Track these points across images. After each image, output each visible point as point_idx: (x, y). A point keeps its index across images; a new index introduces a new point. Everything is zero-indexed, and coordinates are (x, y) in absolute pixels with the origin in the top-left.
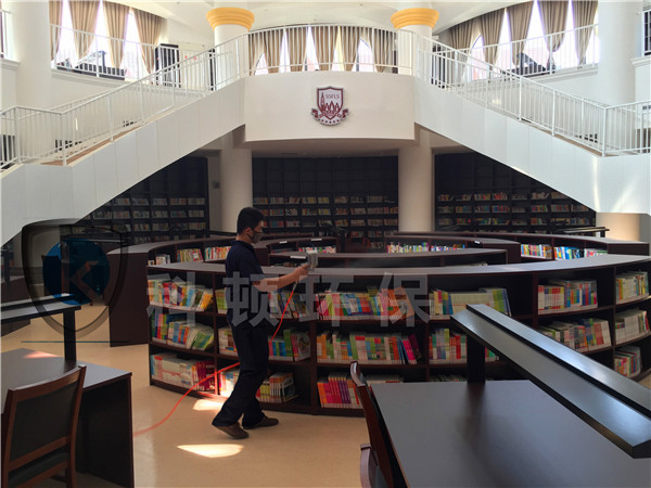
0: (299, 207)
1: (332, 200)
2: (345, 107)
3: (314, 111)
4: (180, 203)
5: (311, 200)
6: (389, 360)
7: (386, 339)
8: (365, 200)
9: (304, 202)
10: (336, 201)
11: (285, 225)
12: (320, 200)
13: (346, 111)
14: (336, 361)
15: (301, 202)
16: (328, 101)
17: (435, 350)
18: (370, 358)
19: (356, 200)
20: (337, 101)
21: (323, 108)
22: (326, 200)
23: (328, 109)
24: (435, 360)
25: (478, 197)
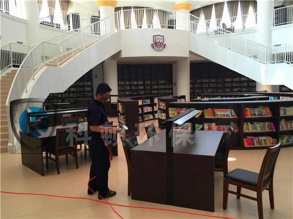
0: (130, 86)
1: (144, 82)
2: (164, 44)
3: (152, 45)
4: (81, 84)
5: (135, 83)
6: (267, 130)
7: (266, 123)
8: (158, 82)
9: (133, 83)
10: (146, 83)
11: (125, 93)
12: (139, 83)
13: (165, 45)
14: (250, 132)
15: (131, 83)
16: (158, 41)
17: (281, 126)
18: (261, 130)
19: (154, 82)
20: (161, 41)
21: (156, 44)
22: (141, 83)
23: (158, 44)
24: (281, 130)
25: (204, 81)
